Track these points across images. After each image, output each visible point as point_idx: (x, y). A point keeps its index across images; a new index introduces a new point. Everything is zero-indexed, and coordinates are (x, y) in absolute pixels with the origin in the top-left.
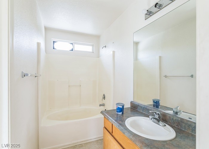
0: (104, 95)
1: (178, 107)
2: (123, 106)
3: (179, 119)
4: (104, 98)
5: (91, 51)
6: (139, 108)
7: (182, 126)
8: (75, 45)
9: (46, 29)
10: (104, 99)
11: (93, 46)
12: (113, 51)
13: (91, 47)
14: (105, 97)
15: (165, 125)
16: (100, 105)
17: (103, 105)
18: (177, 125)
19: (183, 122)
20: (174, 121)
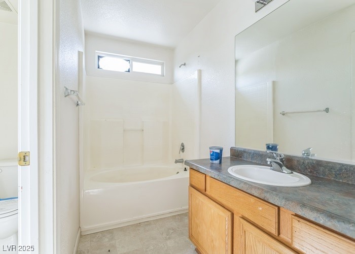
0: (183, 145)
1: (309, 149)
2: (221, 151)
3: (314, 162)
4: (183, 149)
5: (159, 73)
6: (245, 156)
7: (319, 171)
8: (134, 63)
9: (88, 34)
10: (183, 152)
11: (162, 64)
12: (198, 70)
13: (159, 67)
14: (185, 147)
15: (292, 173)
16: (177, 162)
17: (182, 161)
18: (311, 172)
19: (321, 165)
20: (305, 167)
